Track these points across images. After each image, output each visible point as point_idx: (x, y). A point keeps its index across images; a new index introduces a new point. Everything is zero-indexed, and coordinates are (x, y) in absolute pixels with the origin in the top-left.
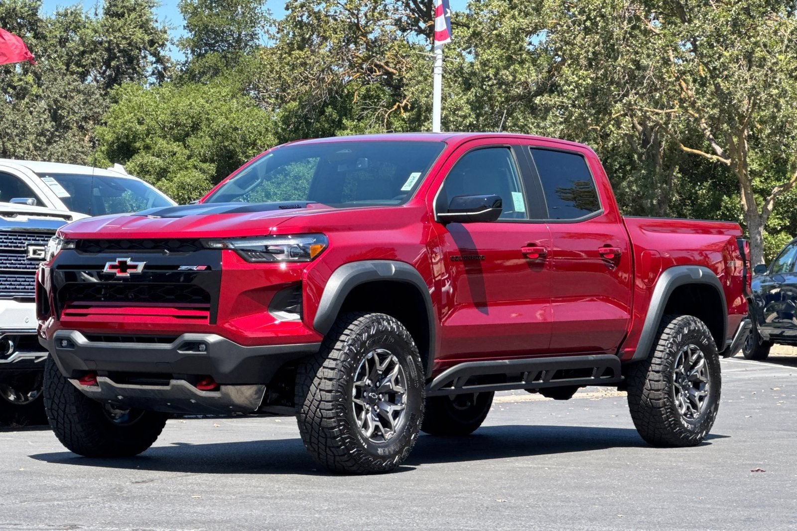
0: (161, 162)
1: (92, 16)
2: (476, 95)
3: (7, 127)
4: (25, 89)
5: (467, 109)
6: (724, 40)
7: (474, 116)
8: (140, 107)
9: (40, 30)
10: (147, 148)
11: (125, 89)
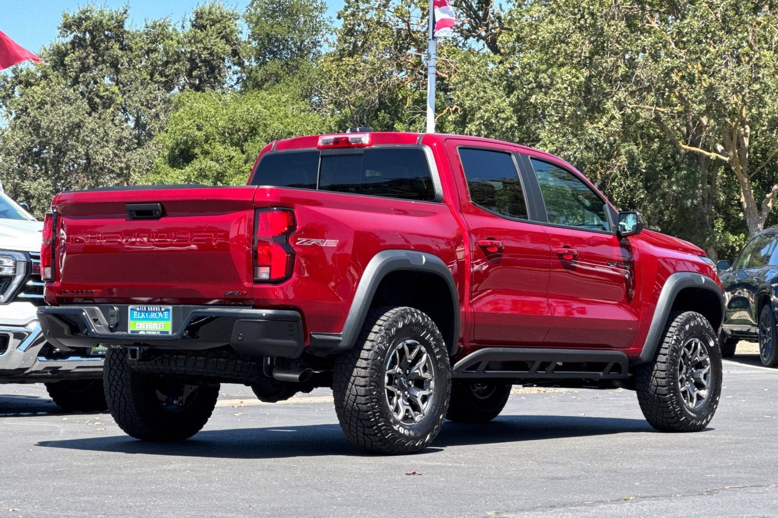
0: (217, 166)
1: (179, 29)
2: (518, 98)
3: (87, 136)
4: (111, 98)
5: (509, 112)
6: (712, 37)
7: (515, 119)
8: (199, 113)
9: (125, 42)
10: (206, 153)
11: (188, 97)
